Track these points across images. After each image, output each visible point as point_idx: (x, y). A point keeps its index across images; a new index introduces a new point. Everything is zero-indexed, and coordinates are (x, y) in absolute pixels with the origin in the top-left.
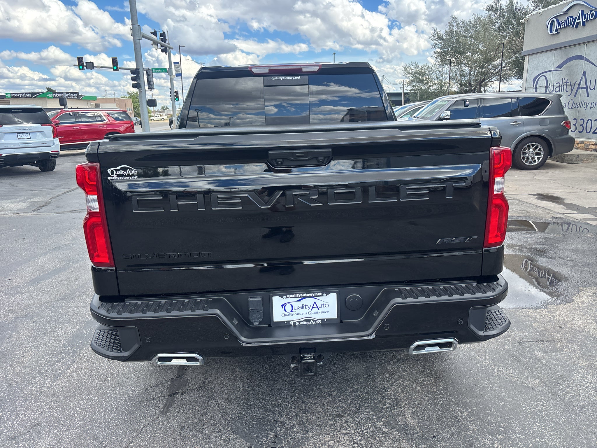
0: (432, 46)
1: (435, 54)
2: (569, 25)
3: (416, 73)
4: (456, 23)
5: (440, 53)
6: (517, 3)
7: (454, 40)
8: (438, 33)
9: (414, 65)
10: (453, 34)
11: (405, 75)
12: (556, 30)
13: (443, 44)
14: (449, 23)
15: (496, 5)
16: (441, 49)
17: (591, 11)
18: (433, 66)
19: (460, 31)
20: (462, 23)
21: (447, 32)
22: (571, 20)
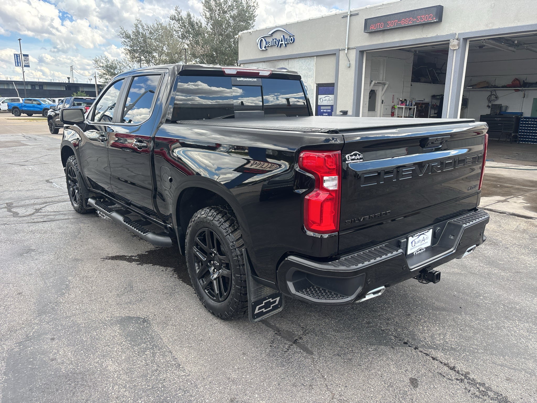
0: (122, 43)
1: (125, 51)
2: (275, 44)
3: (107, 66)
4: (141, 26)
5: (130, 50)
6: (194, 17)
7: (141, 40)
8: (125, 32)
9: (104, 59)
10: (140, 35)
11: (96, 68)
12: (265, 47)
13: (131, 42)
14: (135, 24)
15: (178, 16)
16: (131, 46)
17: (290, 37)
18: (123, 62)
19: (145, 33)
20: (146, 26)
21: (133, 32)
22: (276, 41)
